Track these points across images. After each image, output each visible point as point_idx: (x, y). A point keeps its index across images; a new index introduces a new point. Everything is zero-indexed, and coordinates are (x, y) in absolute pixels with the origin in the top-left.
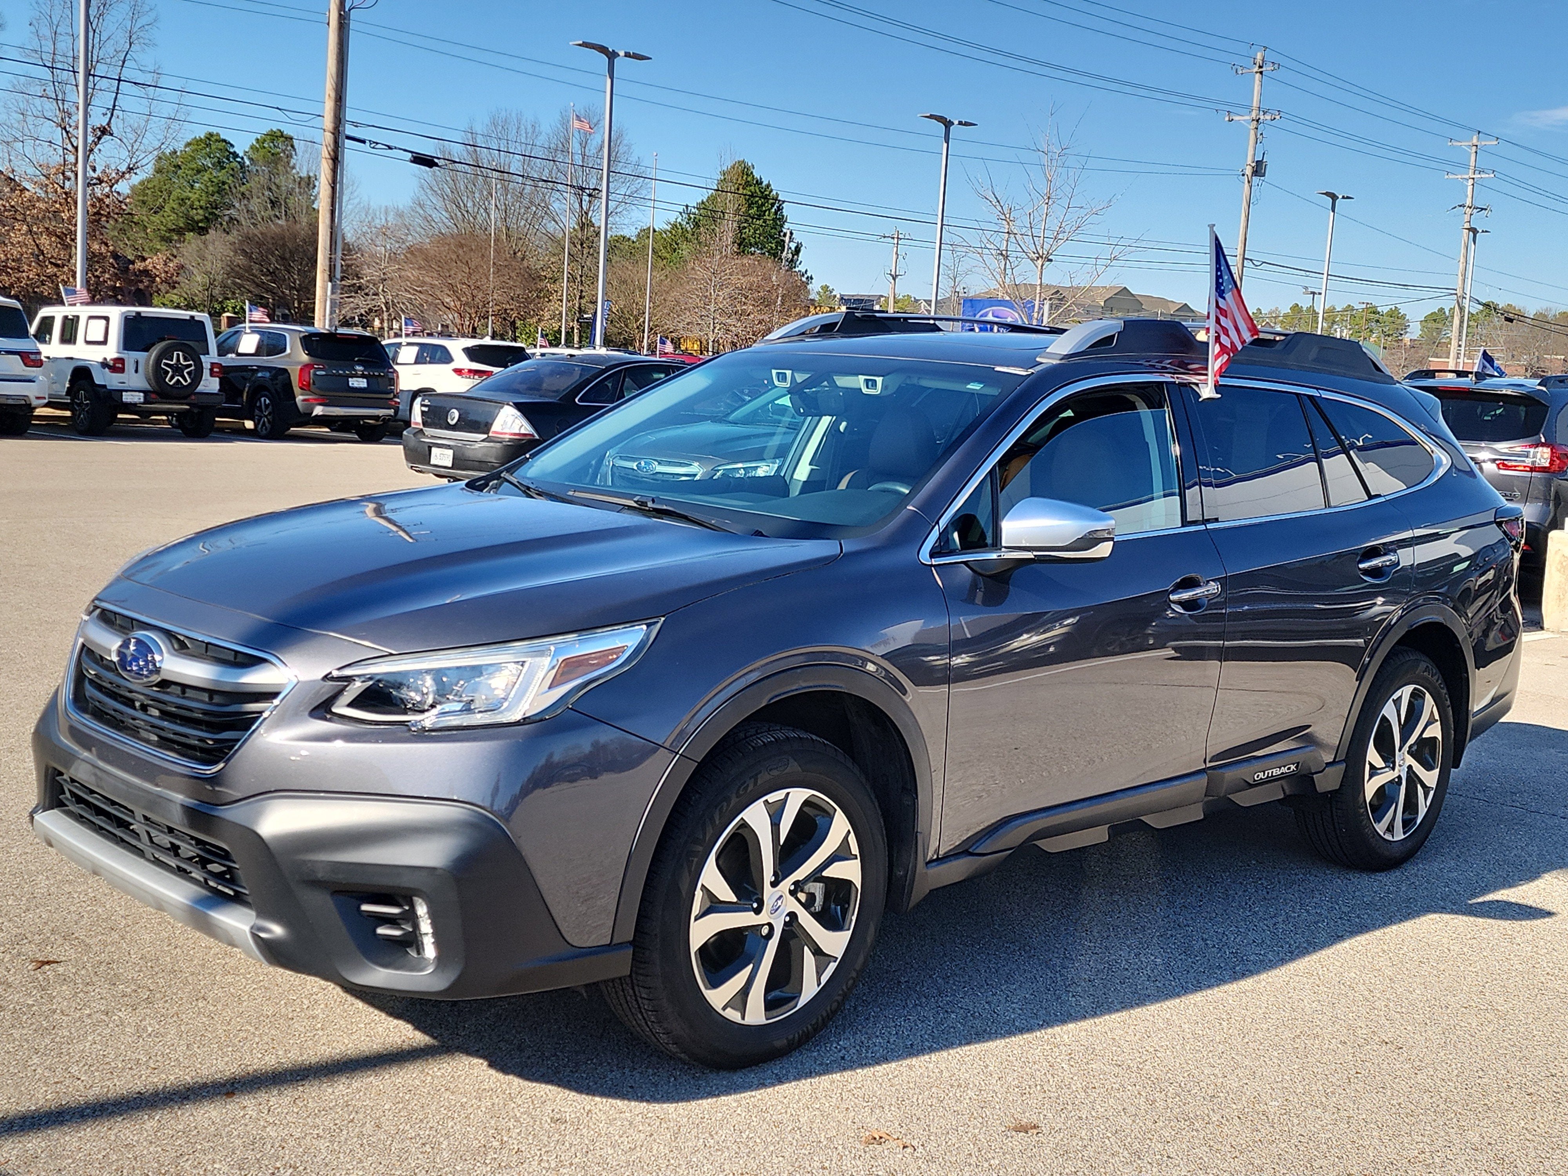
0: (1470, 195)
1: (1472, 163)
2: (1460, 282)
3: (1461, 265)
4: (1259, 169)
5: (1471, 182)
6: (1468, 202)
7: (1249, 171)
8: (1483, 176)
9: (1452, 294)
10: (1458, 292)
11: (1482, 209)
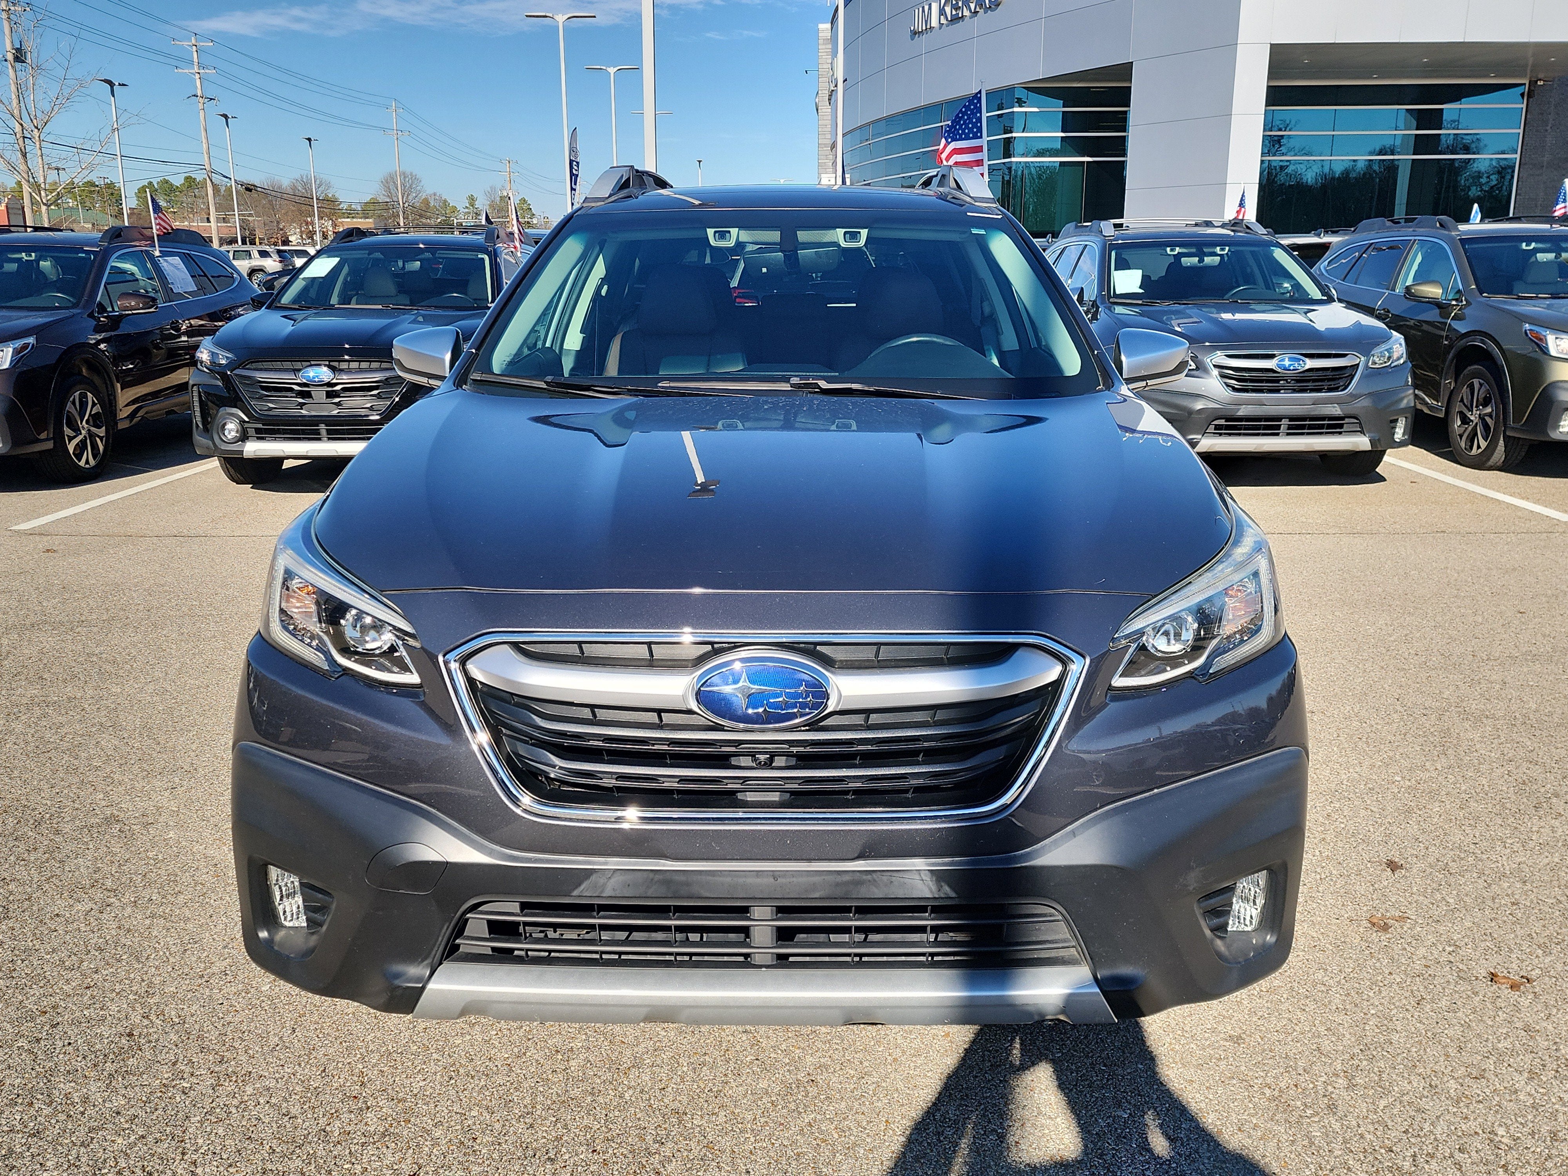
0: (199, 86)
1: (196, 60)
2: (206, 159)
3: (204, 145)
4: (19, 57)
5: (197, 76)
6: (199, 93)
7: (10, 57)
8: (207, 71)
9: (202, 169)
10: (206, 167)
11: (211, 99)
